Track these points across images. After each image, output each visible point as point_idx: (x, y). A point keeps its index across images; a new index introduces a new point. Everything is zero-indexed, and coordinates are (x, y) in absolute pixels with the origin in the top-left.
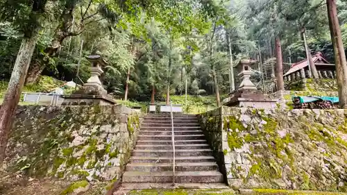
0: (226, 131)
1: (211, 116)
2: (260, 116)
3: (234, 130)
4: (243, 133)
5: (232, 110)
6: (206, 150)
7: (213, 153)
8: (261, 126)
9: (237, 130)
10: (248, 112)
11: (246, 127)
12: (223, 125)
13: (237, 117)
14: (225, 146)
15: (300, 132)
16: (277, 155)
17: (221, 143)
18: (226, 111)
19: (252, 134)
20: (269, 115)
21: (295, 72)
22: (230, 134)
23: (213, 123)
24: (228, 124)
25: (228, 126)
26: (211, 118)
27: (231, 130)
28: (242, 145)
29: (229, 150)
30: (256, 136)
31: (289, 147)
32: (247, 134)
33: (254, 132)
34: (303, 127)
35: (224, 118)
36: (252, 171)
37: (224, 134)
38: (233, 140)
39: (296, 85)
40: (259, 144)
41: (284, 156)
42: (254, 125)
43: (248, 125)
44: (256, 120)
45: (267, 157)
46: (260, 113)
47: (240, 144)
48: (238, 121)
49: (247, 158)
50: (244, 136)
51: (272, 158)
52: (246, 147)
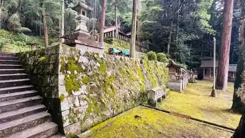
0: (63, 73)
1: (42, 54)
2: (95, 59)
3: (72, 73)
4: (81, 75)
5: (71, 50)
6: (33, 98)
7: (44, 101)
8: (96, 68)
9: (76, 72)
10: (87, 55)
11: (84, 68)
12: (60, 66)
13: (76, 59)
14: (62, 91)
15: (118, 72)
16: (106, 91)
17: (57, 88)
18: (65, 50)
19: (89, 76)
20: (102, 58)
21: (109, 32)
22: (68, 76)
23: (45, 64)
24: (67, 65)
25: (66, 67)
26: (43, 58)
27: (69, 72)
28: (81, 87)
29: (66, 94)
30: (91, 77)
31: (113, 84)
32: (85, 75)
33: (90, 73)
34: (120, 69)
35: (62, 58)
36: (89, 111)
37: (61, 77)
38: (71, 83)
39: (109, 41)
40: (94, 84)
41: (110, 91)
42: (91, 67)
43: (86, 67)
44: (92, 62)
45: (99, 95)
46: (96, 56)
47: (78, 86)
48: (77, 63)
49: (85, 99)
50: (82, 77)
51: (103, 95)
52: (83, 89)
